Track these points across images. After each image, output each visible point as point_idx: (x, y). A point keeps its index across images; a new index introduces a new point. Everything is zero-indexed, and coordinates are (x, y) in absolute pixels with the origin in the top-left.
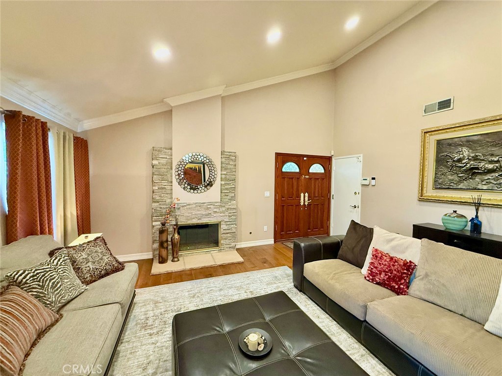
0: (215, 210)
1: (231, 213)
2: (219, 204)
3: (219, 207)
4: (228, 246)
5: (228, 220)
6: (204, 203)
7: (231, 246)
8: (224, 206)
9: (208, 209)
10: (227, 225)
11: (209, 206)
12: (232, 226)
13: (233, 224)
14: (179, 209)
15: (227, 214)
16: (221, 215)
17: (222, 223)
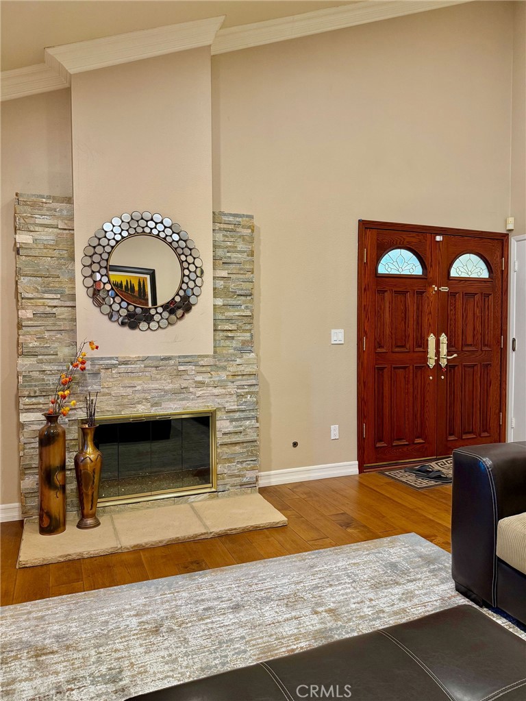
0: (199, 378)
1: (242, 387)
2: (211, 361)
3: (209, 369)
4: (238, 480)
5: (235, 407)
6: (169, 358)
7: (245, 480)
8: (224, 368)
9: (179, 374)
10: (232, 420)
11: (181, 368)
12: (248, 423)
13: (248, 418)
14: (96, 374)
15: (232, 388)
16: (216, 391)
17: (219, 415)
